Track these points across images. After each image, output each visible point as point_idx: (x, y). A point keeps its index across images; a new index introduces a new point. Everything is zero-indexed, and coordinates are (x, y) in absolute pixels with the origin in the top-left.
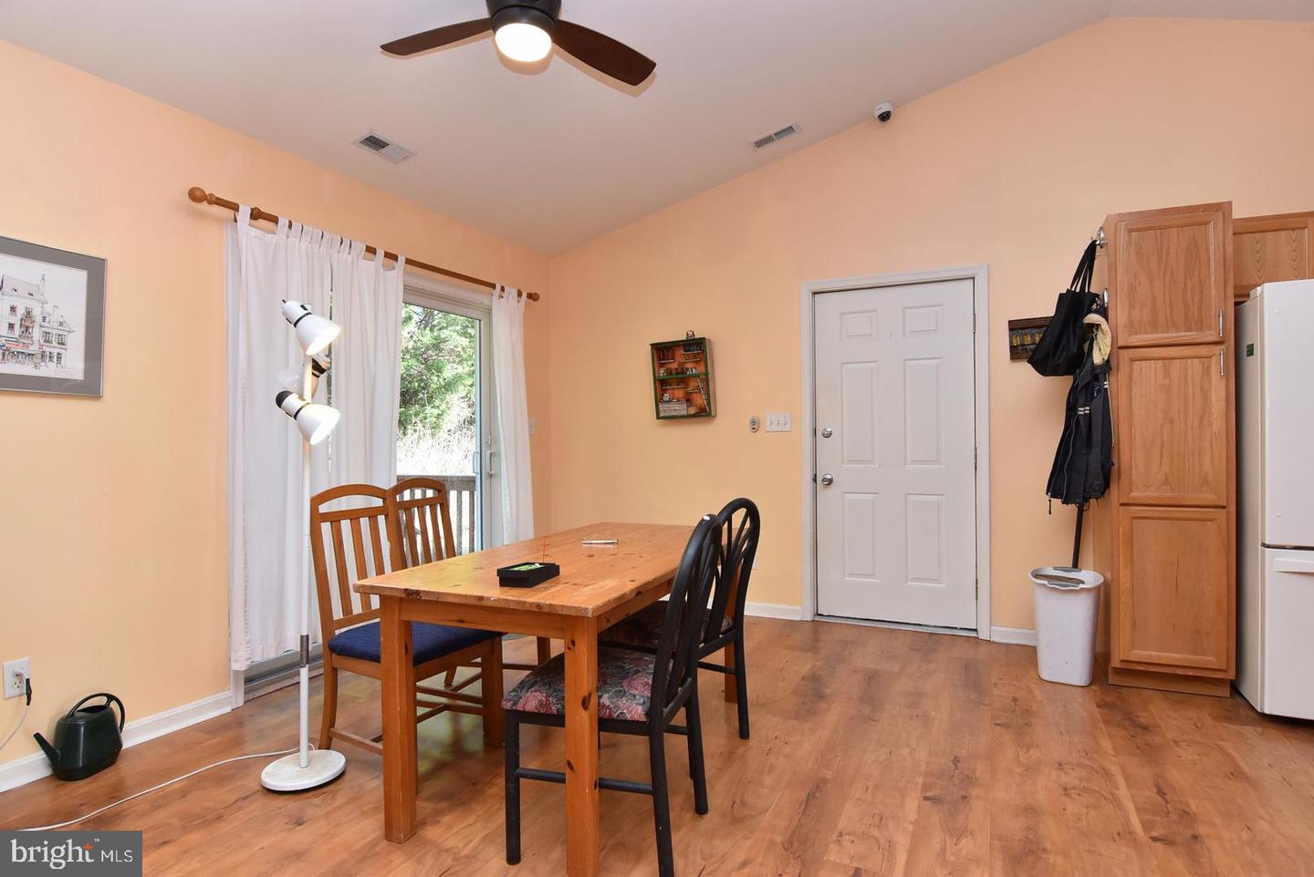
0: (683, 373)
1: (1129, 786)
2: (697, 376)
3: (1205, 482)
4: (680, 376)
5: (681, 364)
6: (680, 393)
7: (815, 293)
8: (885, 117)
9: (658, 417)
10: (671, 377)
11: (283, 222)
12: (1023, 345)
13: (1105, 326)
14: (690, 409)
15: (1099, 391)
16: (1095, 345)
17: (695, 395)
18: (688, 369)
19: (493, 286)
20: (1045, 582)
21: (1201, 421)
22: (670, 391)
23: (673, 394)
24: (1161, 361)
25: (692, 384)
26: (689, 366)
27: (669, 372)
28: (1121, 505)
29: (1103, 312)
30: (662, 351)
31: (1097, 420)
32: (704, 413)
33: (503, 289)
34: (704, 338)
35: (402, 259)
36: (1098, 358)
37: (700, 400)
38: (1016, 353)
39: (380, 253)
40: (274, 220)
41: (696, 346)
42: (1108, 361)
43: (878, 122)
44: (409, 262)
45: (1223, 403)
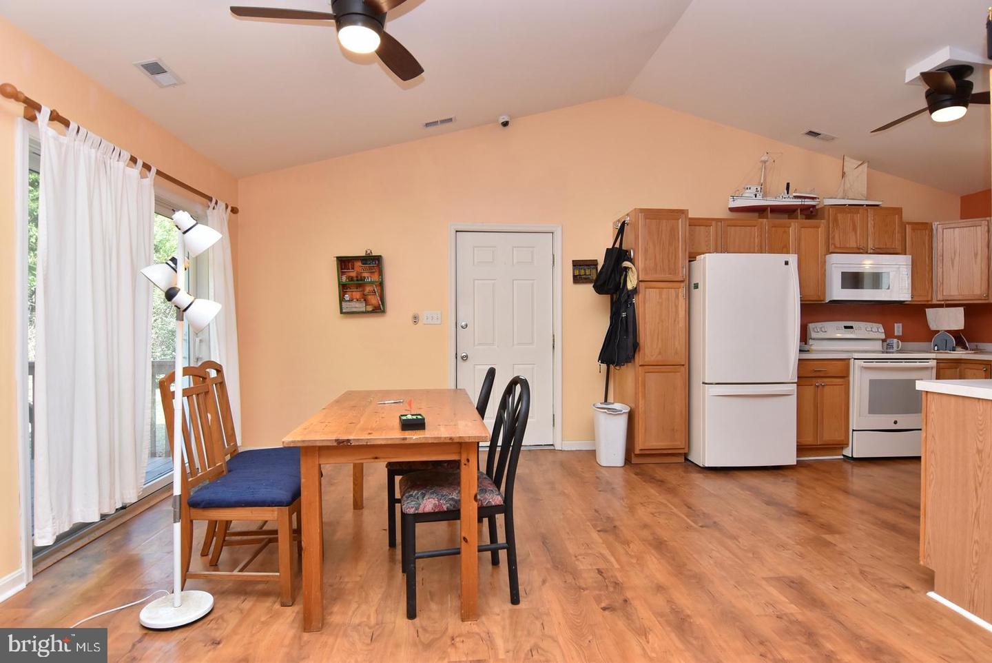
0: (361, 280)
1: (676, 508)
2: (372, 283)
3: (676, 353)
4: (360, 282)
5: (359, 274)
6: (357, 295)
7: (457, 231)
8: (505, 124)
9: (342, 312)
10: (352, 282)
11: (73, 126)
12: (580, 275)
13: (634, 268)
14: (367, 307)
15: (630, 304)
16: (628, 279)
17: (369, 297)
18: (365, 277)
19: (210, 199)
20: (606, 411)
21: (675, 321)
22: (349, 293)
23: (352, 295)
24: (658, 290)
25: (368, 289)
26: (365, 275)
27: (351, 279)
28: (640, 366)
29: (631, 260)
30: (344, 263)
31: (630, 320)
32: (379, 309)
33: (216, 203)
34: (380, 256)
35: (154, 170)
36: (630, 286)
37: (374, 300)
38: (577, 279)
39: (140, 163)
40: (66, 123)
41: (373, 262)
42: (636, 288)
43: (501, 126)
44: (159, 173)
45: (684, 312)
